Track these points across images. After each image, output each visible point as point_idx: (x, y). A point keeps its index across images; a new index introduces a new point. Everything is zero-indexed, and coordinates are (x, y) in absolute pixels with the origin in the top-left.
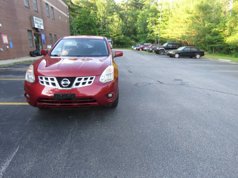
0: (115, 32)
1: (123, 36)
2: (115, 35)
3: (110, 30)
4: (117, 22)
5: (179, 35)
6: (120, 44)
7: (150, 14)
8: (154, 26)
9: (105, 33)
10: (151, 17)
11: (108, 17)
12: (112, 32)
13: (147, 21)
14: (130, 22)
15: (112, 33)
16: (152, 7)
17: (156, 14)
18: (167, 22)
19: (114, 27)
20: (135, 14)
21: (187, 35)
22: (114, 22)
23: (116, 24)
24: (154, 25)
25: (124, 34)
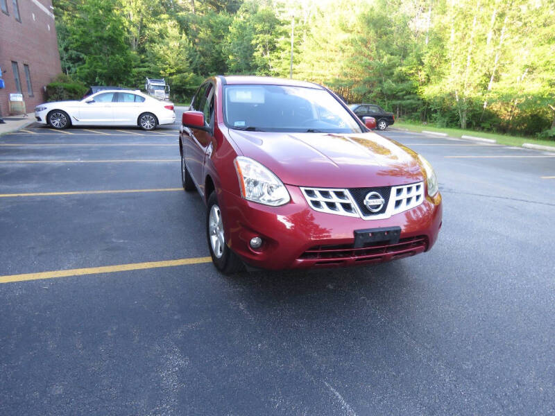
0: (173, 63)
1: (192, 74)
2: (172, 71)
3: (159, 59)
4: (176, 38)
5: (328, 78)
6: (186, 95)
7: (259, 27)
8: (268, 56)
9: (147, 64)
10: (261, 32)
11: (152, 26)
12: (164, 62)
13: (254, 42)
14: (203, 42)
15: (165, 66)
16: (263, 10)
17: (272, 27)
18: (300, 48)
19: (169, 52)
20: (216, 22)
21: (344, 79)
22: (167, 40)
23: (174, 44)
24: (268, 52)
25: (195, 71)
